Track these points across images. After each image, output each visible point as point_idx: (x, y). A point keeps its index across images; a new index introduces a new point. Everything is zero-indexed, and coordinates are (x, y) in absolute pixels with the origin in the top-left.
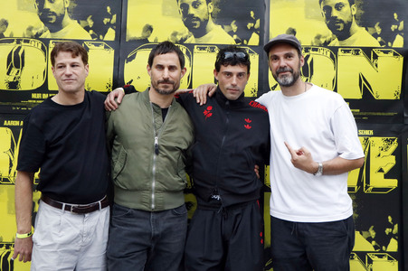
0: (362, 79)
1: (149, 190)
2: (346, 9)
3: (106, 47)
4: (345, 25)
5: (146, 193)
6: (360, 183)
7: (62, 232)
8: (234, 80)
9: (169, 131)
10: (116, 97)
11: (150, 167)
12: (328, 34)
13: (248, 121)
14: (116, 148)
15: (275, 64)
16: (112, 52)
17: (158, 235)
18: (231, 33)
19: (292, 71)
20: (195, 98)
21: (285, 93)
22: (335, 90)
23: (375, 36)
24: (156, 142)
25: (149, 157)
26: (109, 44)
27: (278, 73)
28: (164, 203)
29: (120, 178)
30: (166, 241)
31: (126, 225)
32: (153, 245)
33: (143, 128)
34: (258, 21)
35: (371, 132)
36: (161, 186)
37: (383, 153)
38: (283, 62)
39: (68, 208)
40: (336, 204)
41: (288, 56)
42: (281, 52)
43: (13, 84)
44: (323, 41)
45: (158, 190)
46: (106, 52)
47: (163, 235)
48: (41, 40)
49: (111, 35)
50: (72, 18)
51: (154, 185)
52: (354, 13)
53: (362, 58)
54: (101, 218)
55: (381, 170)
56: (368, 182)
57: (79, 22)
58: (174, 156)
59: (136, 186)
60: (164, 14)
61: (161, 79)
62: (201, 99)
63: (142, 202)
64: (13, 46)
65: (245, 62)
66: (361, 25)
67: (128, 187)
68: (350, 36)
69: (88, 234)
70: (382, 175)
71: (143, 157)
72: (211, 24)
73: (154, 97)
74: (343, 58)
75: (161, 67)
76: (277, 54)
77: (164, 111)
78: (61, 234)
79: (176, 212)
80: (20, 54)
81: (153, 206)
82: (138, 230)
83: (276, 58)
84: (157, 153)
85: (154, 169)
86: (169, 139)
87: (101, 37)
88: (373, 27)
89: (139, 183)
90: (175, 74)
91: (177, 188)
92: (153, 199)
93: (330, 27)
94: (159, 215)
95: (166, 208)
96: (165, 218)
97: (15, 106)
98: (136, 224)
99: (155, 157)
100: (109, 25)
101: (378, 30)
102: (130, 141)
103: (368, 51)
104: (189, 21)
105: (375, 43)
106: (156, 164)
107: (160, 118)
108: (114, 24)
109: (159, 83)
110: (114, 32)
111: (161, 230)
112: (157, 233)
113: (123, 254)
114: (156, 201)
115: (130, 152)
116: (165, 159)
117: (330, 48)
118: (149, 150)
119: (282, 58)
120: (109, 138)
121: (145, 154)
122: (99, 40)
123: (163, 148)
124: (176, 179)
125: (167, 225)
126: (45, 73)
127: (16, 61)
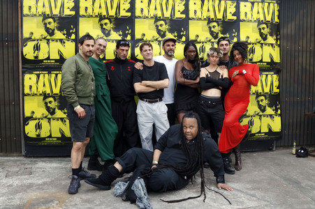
8: (125, 52)
13: (129, 67)
18: (120, 35)
26: (73, 40)
43: (36, 57)
46: (72, 43)
49: (73, 37)
60: (93, 28)
64: (35, 42)
65: (128, 45)
72: (112, 32)
80: (38, 45)
87: (70, 37)
97: (37, 66)
100: (72, 33)
104: (103, 30)
122: (69, 39)
126: (49, 53)
127: (37, 48)
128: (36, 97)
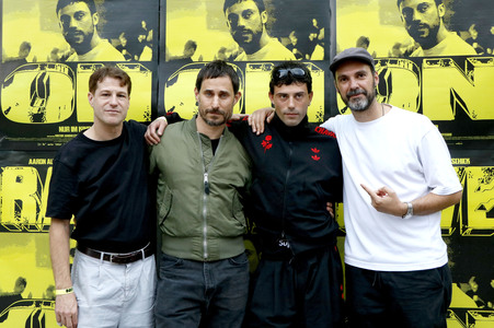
0: (454, 96)
1: (200, 236)
2: (432, 10)
3: (142, 69)
4: (430, 30)
5: (196, 240)
6: (455, 223)
7: (102, 285)
8: (291, 102)
9: (221, 166)
10: (157, 129)
11: (199, 209)
12: (409, 41)
13: (315, 150)
14: (161, 188)
15: (345, 86)
16: (150, 74)
17: (213, 289)
18: (290, 47)
19: (365, 94)
20: (251, 127)
21: (358, 119)
22: (420, 111)
23: (470, 41)
24: (206, 179)
25: (197, 198)
26: (145, 66)
27: (348, 97)
28: (218, 252)
29: (166, 224)
30: (223, 295)
31: (174, 277)
32: (208, 301)
33: (189, 164)
34: (322, 31)
35: (468, 160)
36: (213, 231)
37: (483, 187)
38: (355, 83)
39: (107, 258)
40: (428, 249)
41: (360, 75)
42: (350, 72)
43: (38, 117)
44: (403, 51)
45: (210, 236)
46: (142, 75)
47: (219, 289)
48: (68, 64)
49: (147, 55)
50: (102, 36)
51: (205, 229)
52: (442, 15)
53: (453, 70)
54: (145, 268)
55: (482, 208)
56: (465, 221)
57: (110, 42)
58: (228, 194)
59: (184, 232)
60: (209, 28)
61: (210, 108)
62: (258, 127)
63: (193, 251)
64: (36, 73)
66: (451, 29)
67: (176, 233)
68: (437, 44)
69: (131, 287)
70: (483, 213)
71: (192, 198)
72: (265, 37)
73: (201, 127)
74: (428, 71)
75: (210, 93)
76: (345, 73)
77: (215, 144)
78: (100, 287)
79: (234, 261)
80: (45, 81)
81: (206, 255)
82: (189, 283)
83: (345, 78)
84: (207, 191)
85: (205, 211)
86: (221, 176)
87: (136, 57)
88: (468, 30)
89: (188, 228)
90: (226, 102)
91: (233, 232)
92: (206, 247)
93: (411, 33)
94: (214, 265)
95: (222, 257)
96: (221, 267)
97: (41, 142)
98: (187, 275)
99: (205, 197)
100: (145, 42)
101: (474, 34)
102: (175, 180)
103: (461, 62)
104: (239, 34)
105: (469, 50)
106: (207, 206)
107: (210, 151)
108: (151, 42)
109: (207, 112)
110: (150, 51)
111: (217, 282)
112: (211, 286)
113: (173, 311)
114: (208, 249)
115: (175, 193)
116: (217, 199)
117: (412, 59)
118: (197, 189)
119: (353, 79)
120: (152, 177)
121: (193, 194)
122: (133, 61)
123: (215, 187)
124: (232, 222)
125: (224, 276)
126: (74, 103)
127: (40, 90)
128: (32, 237)
